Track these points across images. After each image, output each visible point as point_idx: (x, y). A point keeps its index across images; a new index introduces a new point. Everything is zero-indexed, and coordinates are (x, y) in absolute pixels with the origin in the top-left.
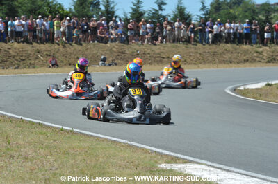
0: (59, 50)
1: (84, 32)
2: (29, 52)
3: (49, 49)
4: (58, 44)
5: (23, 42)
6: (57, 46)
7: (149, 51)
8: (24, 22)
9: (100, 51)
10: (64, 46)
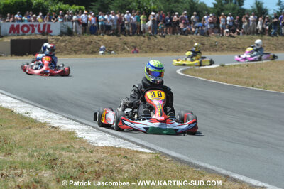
0: (144, 41)
1: (168, 25)
2: (117, 44)
3: (135, 41)
4: (144, 36)
5: (113, 34)
6: (142, 38)
7: (226, 43)
8: (113, 17)
9: (182, 42)
10: (149, 38)
